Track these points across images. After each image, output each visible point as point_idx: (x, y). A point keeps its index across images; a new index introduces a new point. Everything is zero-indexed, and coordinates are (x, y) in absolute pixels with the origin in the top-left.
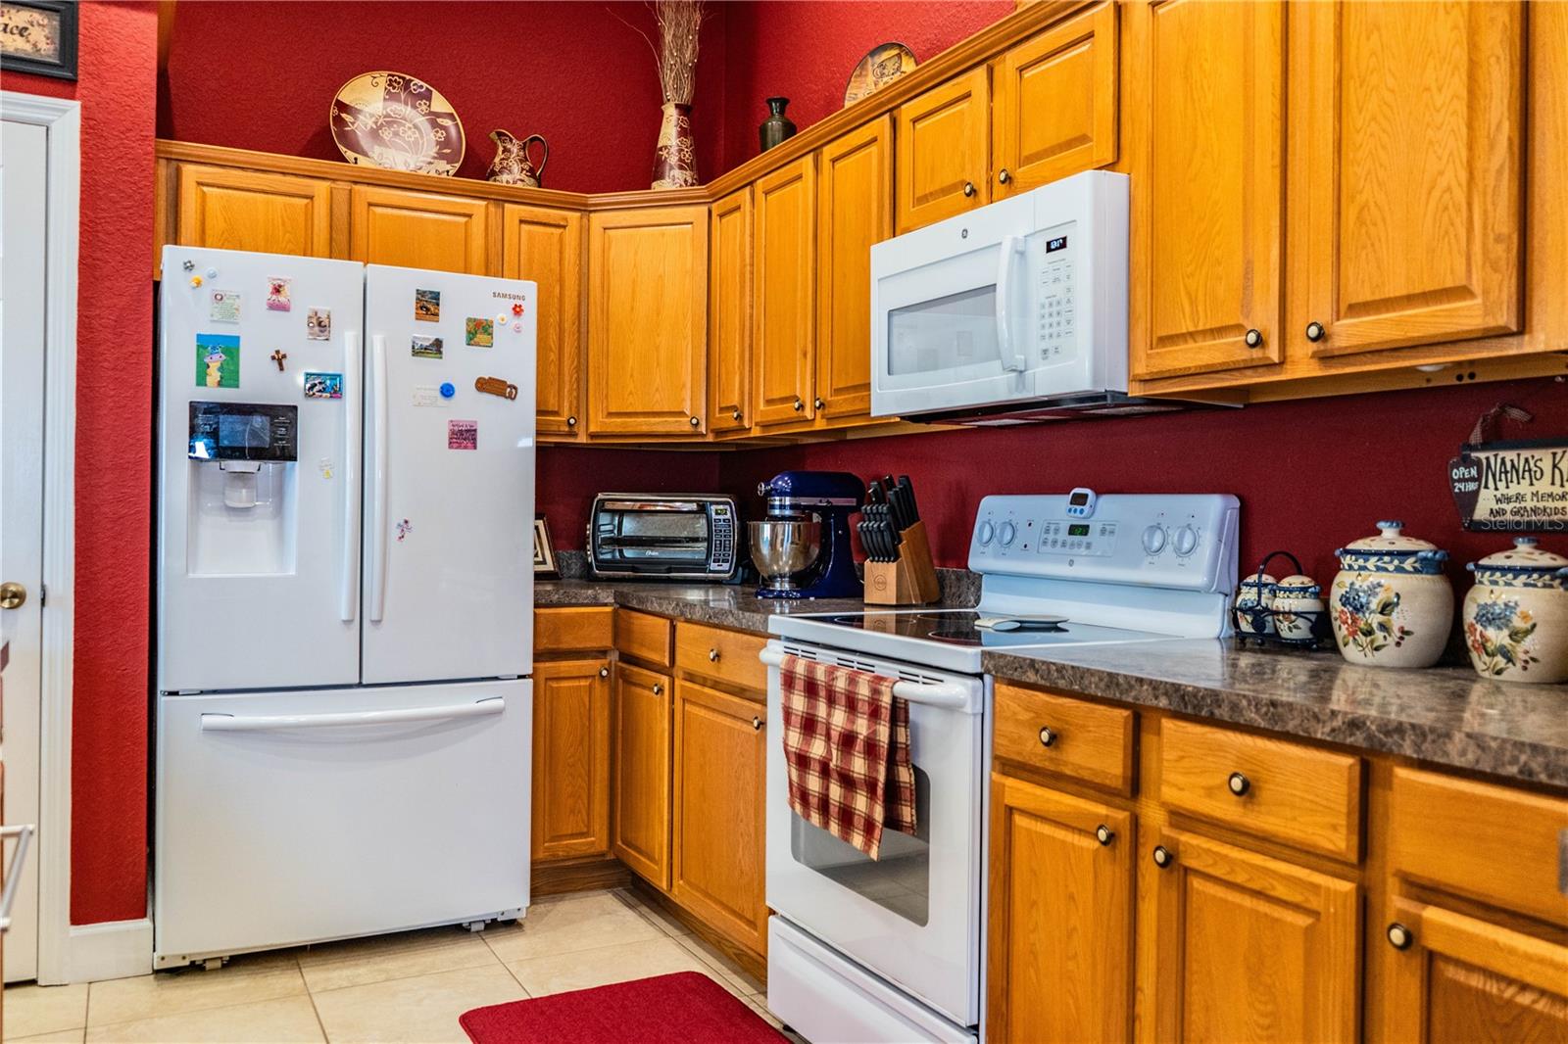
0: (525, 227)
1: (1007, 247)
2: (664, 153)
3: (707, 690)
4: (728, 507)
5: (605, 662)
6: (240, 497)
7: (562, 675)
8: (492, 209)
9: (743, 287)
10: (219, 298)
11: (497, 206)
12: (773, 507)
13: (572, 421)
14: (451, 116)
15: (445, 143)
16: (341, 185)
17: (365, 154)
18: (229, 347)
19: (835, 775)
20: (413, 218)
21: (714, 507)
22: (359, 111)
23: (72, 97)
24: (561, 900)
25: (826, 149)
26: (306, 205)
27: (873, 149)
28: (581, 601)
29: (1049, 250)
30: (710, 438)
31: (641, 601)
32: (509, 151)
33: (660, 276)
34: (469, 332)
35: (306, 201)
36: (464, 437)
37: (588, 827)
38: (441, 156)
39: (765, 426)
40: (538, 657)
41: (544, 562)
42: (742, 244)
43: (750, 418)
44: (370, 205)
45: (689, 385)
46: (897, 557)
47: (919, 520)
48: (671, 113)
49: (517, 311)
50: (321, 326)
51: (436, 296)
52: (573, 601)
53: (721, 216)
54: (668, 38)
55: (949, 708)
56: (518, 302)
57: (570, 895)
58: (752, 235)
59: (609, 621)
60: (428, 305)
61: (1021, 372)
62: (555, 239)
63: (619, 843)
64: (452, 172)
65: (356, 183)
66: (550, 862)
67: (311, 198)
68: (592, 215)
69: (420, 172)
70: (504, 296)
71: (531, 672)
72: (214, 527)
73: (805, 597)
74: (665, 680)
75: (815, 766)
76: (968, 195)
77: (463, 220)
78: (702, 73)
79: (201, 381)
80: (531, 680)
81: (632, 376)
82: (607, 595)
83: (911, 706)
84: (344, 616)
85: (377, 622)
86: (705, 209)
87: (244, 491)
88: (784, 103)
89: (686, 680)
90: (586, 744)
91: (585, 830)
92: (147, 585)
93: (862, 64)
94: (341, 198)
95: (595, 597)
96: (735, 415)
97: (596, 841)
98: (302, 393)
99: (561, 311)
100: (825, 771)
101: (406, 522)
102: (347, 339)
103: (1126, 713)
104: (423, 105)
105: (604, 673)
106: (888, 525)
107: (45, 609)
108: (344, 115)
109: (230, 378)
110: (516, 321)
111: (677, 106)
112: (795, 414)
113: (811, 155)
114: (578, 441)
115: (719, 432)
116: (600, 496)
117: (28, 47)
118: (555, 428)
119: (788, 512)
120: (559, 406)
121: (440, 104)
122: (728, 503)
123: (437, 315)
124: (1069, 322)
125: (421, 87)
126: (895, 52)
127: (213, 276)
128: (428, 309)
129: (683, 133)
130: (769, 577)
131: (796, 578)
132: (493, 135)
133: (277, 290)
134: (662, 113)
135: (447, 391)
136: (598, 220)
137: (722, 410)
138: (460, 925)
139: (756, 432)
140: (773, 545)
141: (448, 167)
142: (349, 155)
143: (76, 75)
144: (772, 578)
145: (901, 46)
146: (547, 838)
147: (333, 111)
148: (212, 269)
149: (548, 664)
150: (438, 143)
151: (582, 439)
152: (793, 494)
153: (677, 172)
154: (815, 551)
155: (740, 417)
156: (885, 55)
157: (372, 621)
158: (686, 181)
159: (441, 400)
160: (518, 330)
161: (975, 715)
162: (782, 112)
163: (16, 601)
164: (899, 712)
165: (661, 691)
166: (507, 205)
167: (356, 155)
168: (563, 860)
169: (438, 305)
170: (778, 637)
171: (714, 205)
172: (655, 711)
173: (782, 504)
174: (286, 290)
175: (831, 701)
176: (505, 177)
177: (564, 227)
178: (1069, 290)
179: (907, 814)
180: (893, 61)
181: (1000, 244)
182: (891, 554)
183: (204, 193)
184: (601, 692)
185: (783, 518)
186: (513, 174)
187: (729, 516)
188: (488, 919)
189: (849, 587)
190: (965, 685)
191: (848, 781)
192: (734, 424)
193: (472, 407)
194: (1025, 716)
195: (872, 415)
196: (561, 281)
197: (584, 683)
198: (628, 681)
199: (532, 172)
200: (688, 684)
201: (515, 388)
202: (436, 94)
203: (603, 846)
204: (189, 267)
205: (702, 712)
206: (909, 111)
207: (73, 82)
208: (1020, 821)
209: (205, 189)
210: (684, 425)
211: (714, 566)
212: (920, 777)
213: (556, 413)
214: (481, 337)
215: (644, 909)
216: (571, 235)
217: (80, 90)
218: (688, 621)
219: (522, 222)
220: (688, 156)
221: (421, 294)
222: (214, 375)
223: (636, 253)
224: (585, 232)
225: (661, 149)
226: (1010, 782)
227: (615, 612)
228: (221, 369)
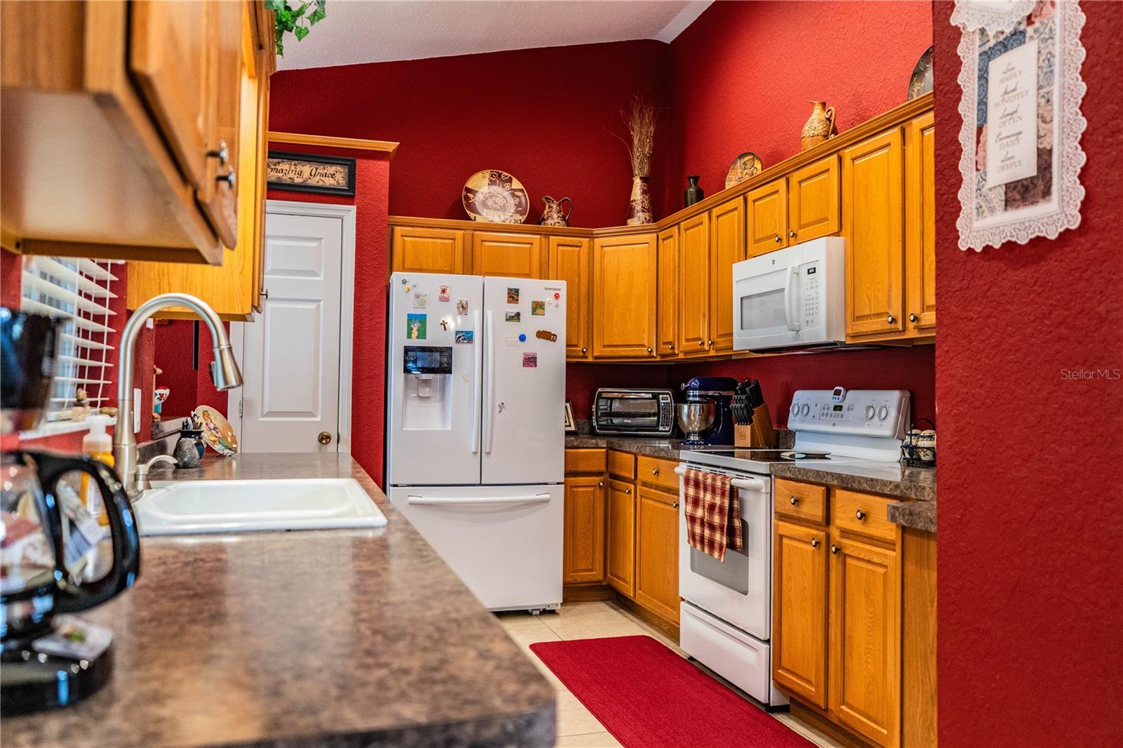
0: (560, 248)
1: (789, 271)
2: (634, 204)
3: (652, 490)
4: (668, 396)
5: (602, 478)
6: (425, 392)
7: (579, 485)
8: (543, 239)
9: (674, 279)
10: (417, 296)
11: (545, 238)
12: (689, 396)
13: (585, 350)
14: (521, 190)
15: (519, 205)
16: (469, 232)
17: (479, 214)
18: (422, 319)
19: (706, 525)
20: (503, 247)
21: (661, 396)
22: (477, 192)
23: (352, 204)
24: (578, 605)
25: (714, 210)
26: (452, 243)
27: (736, 213)
28: (589, 446)
29: (809, 273)
30: (658, 359)
31: (620, 446)
32: (552, 207)
33: (631, 272)
34: (533, 308)
35: (451, 241)
36: (530, 361)
37: (593, 566)
38: (517, 212)
39: (686, 353)
40: (567, 474)
41: (570, 426)
42: (674, 256)
43: (679, 348)
44: (483, 241)
45: (647, 330)
46: (751, 422)
47: (764, 403)
48: (638, 182)
49: (557, 296)
50: (463, 308)
51: (517, 291)
52: (585, 446)
53: (664, 240)
54: (636, 142)
55: (757, 490)
56: (557, 292)
57: (582, 603)
58: (679, 251)
59: (604, 456)
60: (513, 295)
61: (798, 331)
62: (576, 253)
63: (609, 575)
64: (522, 221)
65: (475, 230)
66: (574, 584)
67: (454, 239)
68: (595, 239)
69: (507, 222)
70: (550, 289)
71: (563, 481)
72: (414, 407)
73: (706, 444)
74: (632, 487)
75: (698, 521)
76: (777, 241)
77: (528, 246)
78: (655, 159)
79: (409, 336)
80: (563, 485)
81: (616, 325)
82: (602, 443)
83: (740, 491)
84: (474, 451)
85: (488, 454)
86: (655, 235)
87: (427, 388)
88: (696, 179)
89: (642, 486)
90: (592, 522)
91: (591, 568)
92: (382, 434)
93: (734, 162)
94: (469, 238)
95: (597, 444)
96: (670, 347)
97: (597, 574)
98: (454, 341)
99: (579, 291)
100: (702, 524)
101: (503, 404)
102: (475, 313)
103: (823, 488)
104: (507, 186)
105: (601, 484)
106: (746, 406)
107: (339, 445)
108: (469, 194)
109: (422, 334)
110: (556, 302)
111: (641, 178)
112: (700, 347)
113: (707, 212)
114: (588, 360)
115: (663, 356)
116: (600, 390)
117: (335, 183)
118: (576, 354)
119: (697, 399)
120: (578, 342)
121: (516, 184)
122: (668, 394)
123: (518, 300)
124: (817, 308)
125: (507, 176)
126: (751, 157)
127: (415, 286)
128: (513, 298)
129: (644, 192)
130: (688, 433)
131: (702, 434)
132: (544, 199)
133: (444, 291)
134: (633, 182)
135: (522, 338)
136: (598, 242)
137: (664, 343)
138: (527, 610)
139: (681, 356)
140: (689, 416)
141: (521, 218)
142: (472, 215)
143: (354, 193)
144: (689, 434)
145: (754, 154)
146: (571, 571)
147: (464, 193)
148: (414, 283)
149: (572, 479)
150: (515, 205)
151: (590, 360)
152: (700, 389)
153: (641, 214)
154: (712, 419)
155: (673, 348)
156: (746, 158)
157: (487, 453)
158: (646, 219)
159: (520, 343)
160: (557, 306)
161: (767, 493)
162: (695, 183)
163: (328, 440)
164: (734, 493)
165: (630, 492)
166: (551, 237)
167: (475, 215)
168: (579, 583)
169: (518, 295)
170: (685, 461)
171: (660, 234)
172: (627, 503)
173: (693, 395)
174: (448, 291)
175: (705, 490)
176: (550, 221)
177: (580, 247)
178: (817, 293)
179: (739, 541)
180: (750, 161)
181: (786, 269)
182: (747, 420)
183: (404, 241)
184: (600, 495)
185: (695, 402)
186: (554, 218)
187: (669, 401)
188: (541, 608)
189: (728, 439)
190: (762, 479)
191: (712, 527)
192: (670, 351)
193: (535, 346)
194: (786, 492)
195: (734, 349)
196: (579, 276)
197: (590, 489)
198: (614, 489)
199: (563, 218)
200: (643, 488)
201: (556, 336)
202: (514, 180)
203: (600, 577)
204: (404, 282)
205: (650, 502)
206: (752, 195)
207: (353, 197)
208: (785, 541)
209: (405, 238)
210: (644, 351)
211: (661, 428)
212: (744, 524)
213: (576, 346)
214: (539, 311)
215: (622, 610)
216: (584, 250)
217: (356, 201)
218: (644, 455)
219: (558, 245)
220: (647, 204)
221: (510, 290)
222: (415, 333)
223: (618, 260)
224: (591, 249)
225: (632, 202)
226: (781, 523)
227: (607, 452)
228: (418, 330)
